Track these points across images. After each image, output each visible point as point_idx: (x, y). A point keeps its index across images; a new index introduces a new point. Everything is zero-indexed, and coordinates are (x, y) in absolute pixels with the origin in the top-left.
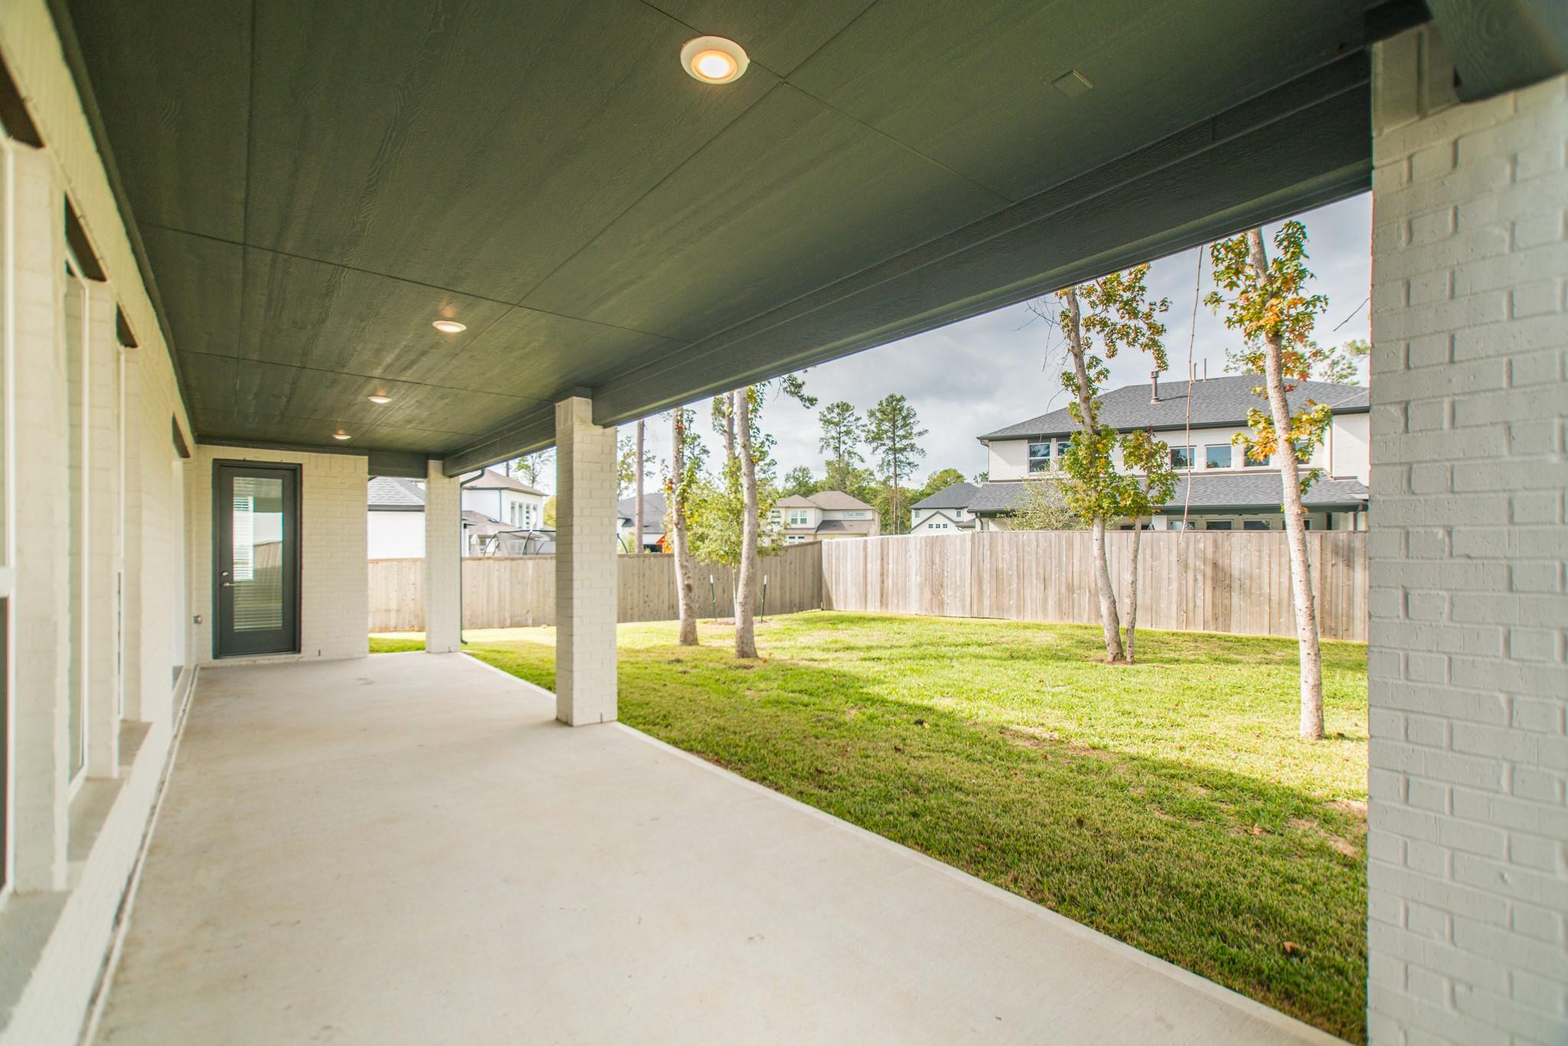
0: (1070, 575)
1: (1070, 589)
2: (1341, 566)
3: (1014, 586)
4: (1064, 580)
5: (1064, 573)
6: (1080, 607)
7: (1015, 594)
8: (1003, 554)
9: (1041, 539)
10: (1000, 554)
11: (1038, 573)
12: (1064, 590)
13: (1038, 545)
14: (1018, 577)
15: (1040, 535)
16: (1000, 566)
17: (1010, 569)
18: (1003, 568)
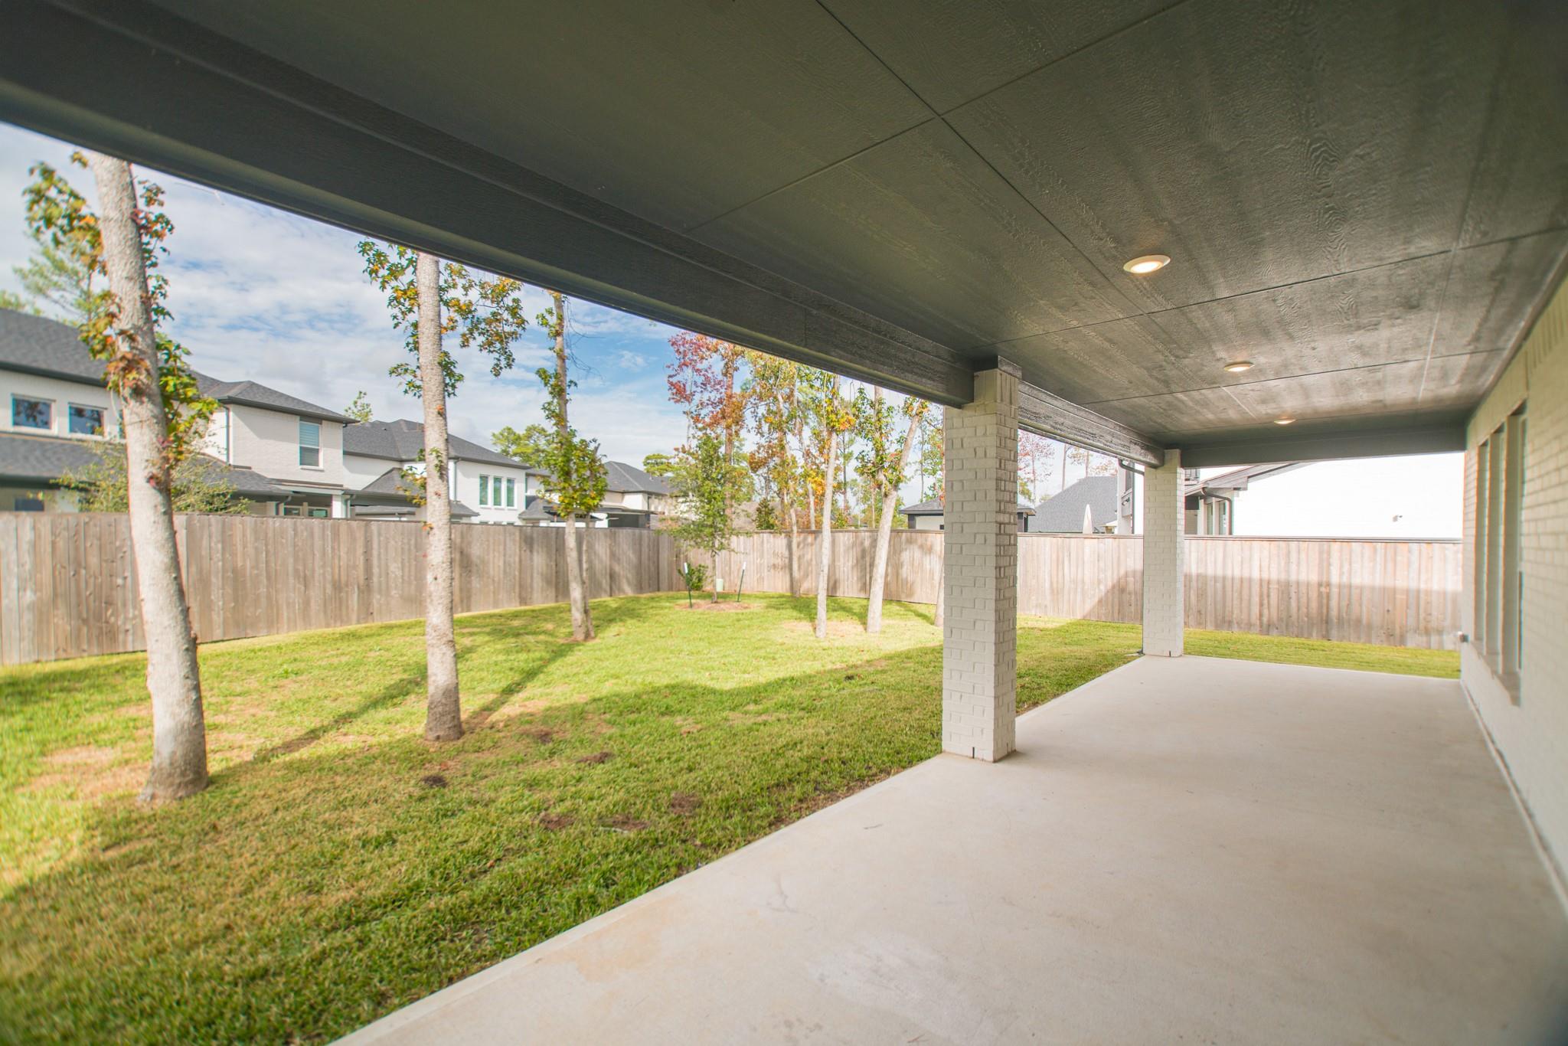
0: (337, 571)
1: (337, 587)
2: (528, 552)
3: (263, 590)
4: (329, 577)
5: (329, 569)
6: (347, 607)
7: (263, 601)
8: (245, 547)
9: (300, 528)
10: (239, 548)
11: (296, 571)
12: (329, 590)
13: (296, 534)
14: (269, 578)
15: (298, 524)
16: (240, 564)
17: (256, 567)
18: (244, 566)
